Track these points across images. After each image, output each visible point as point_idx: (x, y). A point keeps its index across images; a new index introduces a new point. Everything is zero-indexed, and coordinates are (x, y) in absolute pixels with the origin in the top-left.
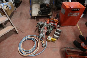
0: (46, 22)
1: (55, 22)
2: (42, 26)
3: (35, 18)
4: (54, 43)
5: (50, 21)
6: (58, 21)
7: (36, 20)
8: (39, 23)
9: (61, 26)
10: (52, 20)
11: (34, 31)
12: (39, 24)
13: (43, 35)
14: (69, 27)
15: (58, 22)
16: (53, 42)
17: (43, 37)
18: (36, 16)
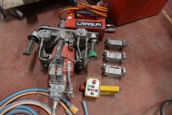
0: (63, 24)
1: (95, 17)
2: (50, 45)
3: (20, 14)
4: (114, 100)
5: (76, 17)
6: (105, 9)
7: (25, 20)
8: (35, 34)
9: (116, 25)
10: (84, 9)
11: (28, 67)
12: (37, 40)
13: (63, 87)
14: (141, 21)
15: (105, 15)
16: (107, 98)
17: (65, 94)
18: (19, 8)
